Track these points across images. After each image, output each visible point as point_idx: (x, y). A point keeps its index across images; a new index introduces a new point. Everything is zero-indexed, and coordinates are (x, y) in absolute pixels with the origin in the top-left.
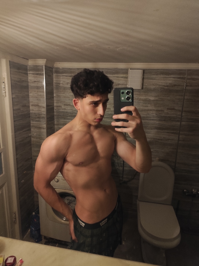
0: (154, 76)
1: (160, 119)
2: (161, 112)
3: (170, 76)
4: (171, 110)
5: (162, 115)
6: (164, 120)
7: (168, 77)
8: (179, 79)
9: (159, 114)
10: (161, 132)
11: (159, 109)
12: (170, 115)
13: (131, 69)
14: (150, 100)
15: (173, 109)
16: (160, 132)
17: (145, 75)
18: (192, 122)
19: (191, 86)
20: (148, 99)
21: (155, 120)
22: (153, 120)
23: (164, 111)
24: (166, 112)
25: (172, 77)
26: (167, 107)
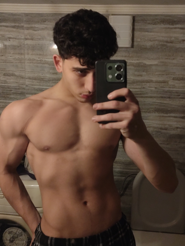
0: (150, 26)
1: (162, 96)
2: (163, 84)
3: (175, 26)
4: (178, 80)
6: (169, 98)
7: (172, 28)
9: (161, 87)
10: (165, 117)
11: (161, 79)
12: (178, 89)
14: (146, 64)
15: (182, 79)
16: (163, 116)
17: (136, 24)
20: (142, 63)
21: (155, 97)
22: (151, 97)
23: (168, 83)
24: (172, 83)
25: (179, 28)
26: (174, 76)
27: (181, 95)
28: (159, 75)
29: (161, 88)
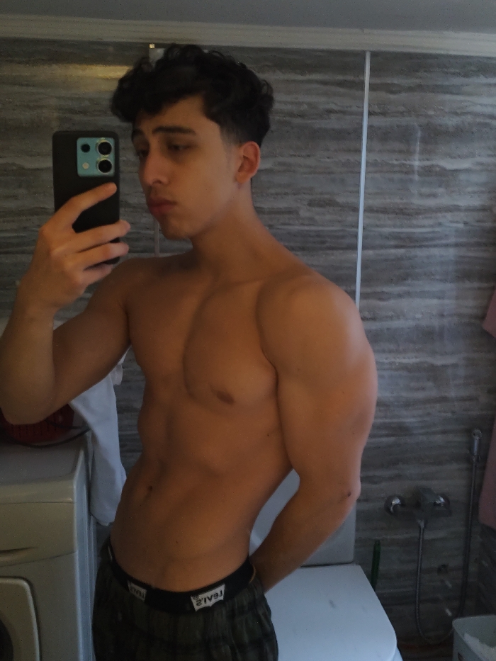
2: (287, 216)
3: (308, 77)
4: (321, 206)
5: (290, 227)
6: (303, 249)
7: (302, 82)
8: (342, 90)
9: (283, 224)
11: (282, 204)
12: (320, 228)
13: (157, 46)
15: (330, 203)
18: (397, 247)
19: (384, 114)
23: (297, 213)
24: (308, 214)
25: (317, 82)
26: (309, 197)
27: (329, 240)
28: (277, 194)
29: (282, 227)
